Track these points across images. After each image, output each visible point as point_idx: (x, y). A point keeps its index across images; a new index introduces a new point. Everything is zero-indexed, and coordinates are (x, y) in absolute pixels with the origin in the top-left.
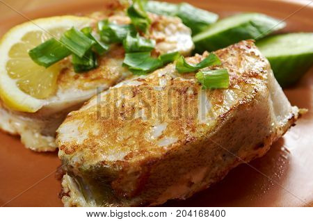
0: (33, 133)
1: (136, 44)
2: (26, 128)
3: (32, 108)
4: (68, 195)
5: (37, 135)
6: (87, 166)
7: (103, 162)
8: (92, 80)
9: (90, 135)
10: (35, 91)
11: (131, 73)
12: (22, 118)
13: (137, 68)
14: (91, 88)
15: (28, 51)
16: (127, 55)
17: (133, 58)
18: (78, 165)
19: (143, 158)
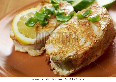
0: (32, 50)
1: (58, 12)
2: (29, 49)
4: (54, 69)
5: (33, 51)
7: (69, 56)
8: (49, 28)
9: (59, 47)
10: (31, 36)
11: (60, 22)
13: (63, 20)
15: (25, 23)
16: (57, 17)
17: (59, 17)
18: (60, 59)
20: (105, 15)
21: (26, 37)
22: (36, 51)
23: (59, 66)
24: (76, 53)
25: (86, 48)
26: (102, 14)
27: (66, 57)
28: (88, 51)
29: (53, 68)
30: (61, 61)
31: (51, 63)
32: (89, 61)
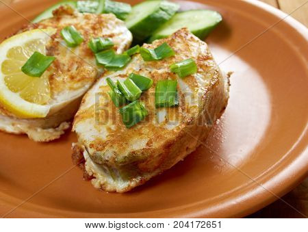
1: (98, 43)
2: (30, 128)
3: (42, 114)
6: (120, 158)
7: (134, 152)
8: (79, 81)
10: (37, 98)
11: (105, 69)
12: (25, 120)
13: (111, 65)
14: (80, 88)
15: (20, 68)
16: (96, 55)
17: (102, 56)
19: (162, 142)
20: (205, 60)
21: (26, 100)
22: (45, 130)
23: (108, 171)
24: (148, 144)
25: (169, 133)
26: (199, 57)
27: (126, 154)
28: (174, 141)
29: (90, 174)
30: (115, 162)
31: (86, 163)
32: (172, 161)
